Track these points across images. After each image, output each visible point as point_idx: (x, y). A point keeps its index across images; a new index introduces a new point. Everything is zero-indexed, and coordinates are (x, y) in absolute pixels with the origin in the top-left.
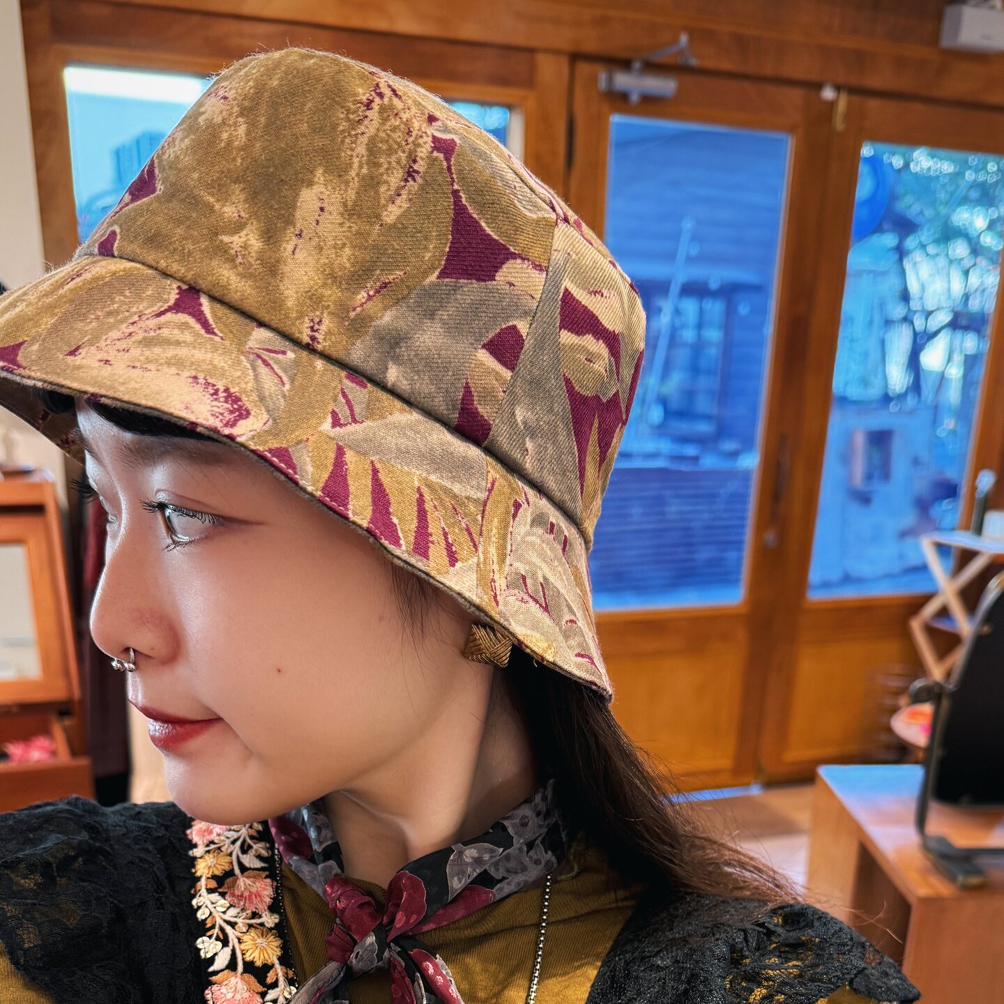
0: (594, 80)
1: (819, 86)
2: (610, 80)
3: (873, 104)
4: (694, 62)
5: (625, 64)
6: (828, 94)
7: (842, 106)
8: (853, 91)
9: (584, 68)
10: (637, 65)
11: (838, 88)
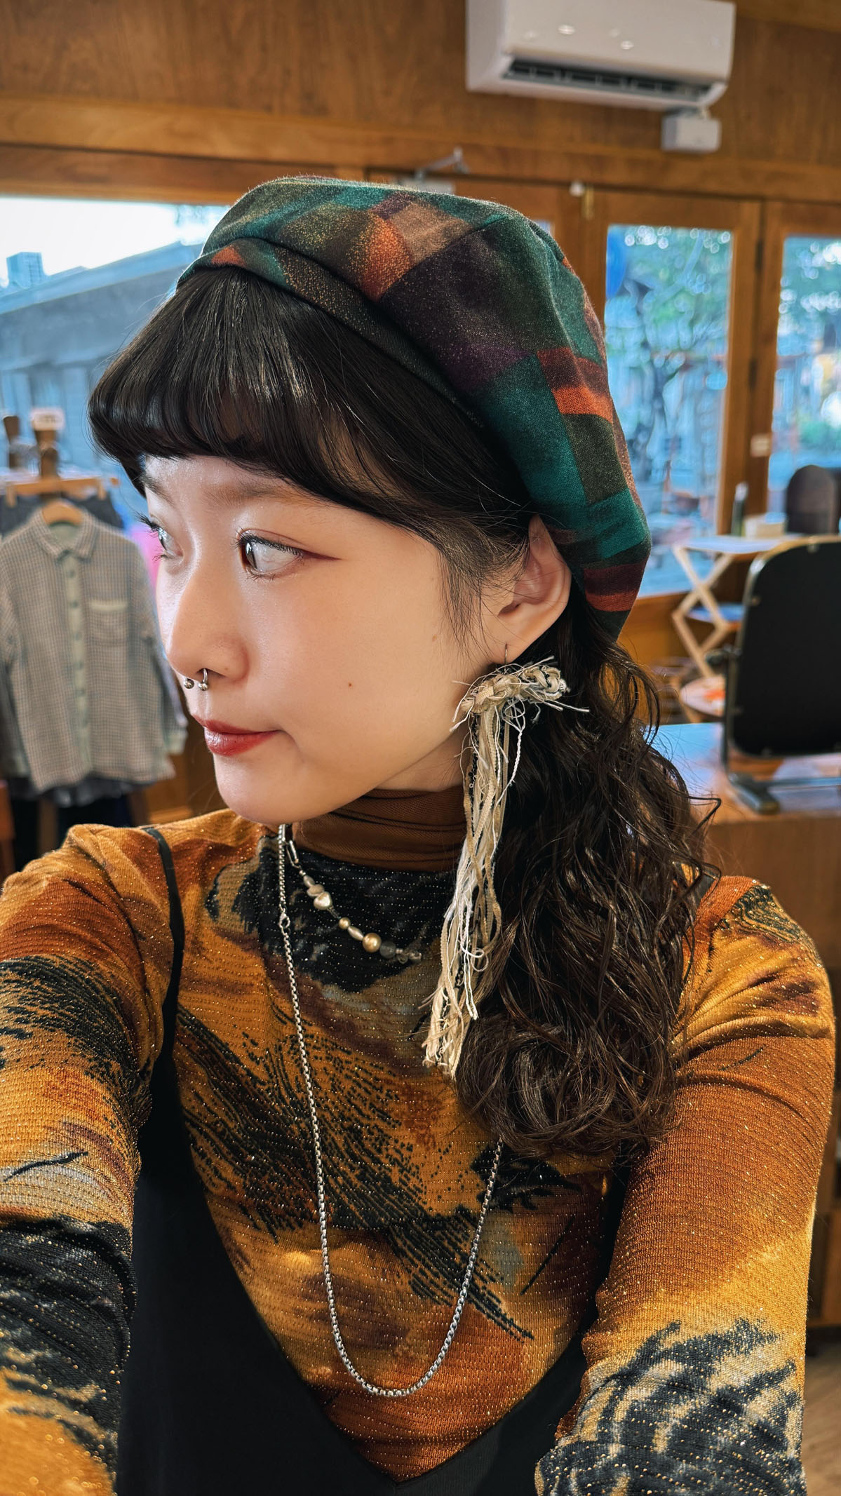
1: (567, 185)
3: (614, 197)
4: (466, 169)
5: (411, 174)
6: (577, 190)
7: (590, 198)
8: (600, 187)
10: (420, 174)
11: (586, 184)
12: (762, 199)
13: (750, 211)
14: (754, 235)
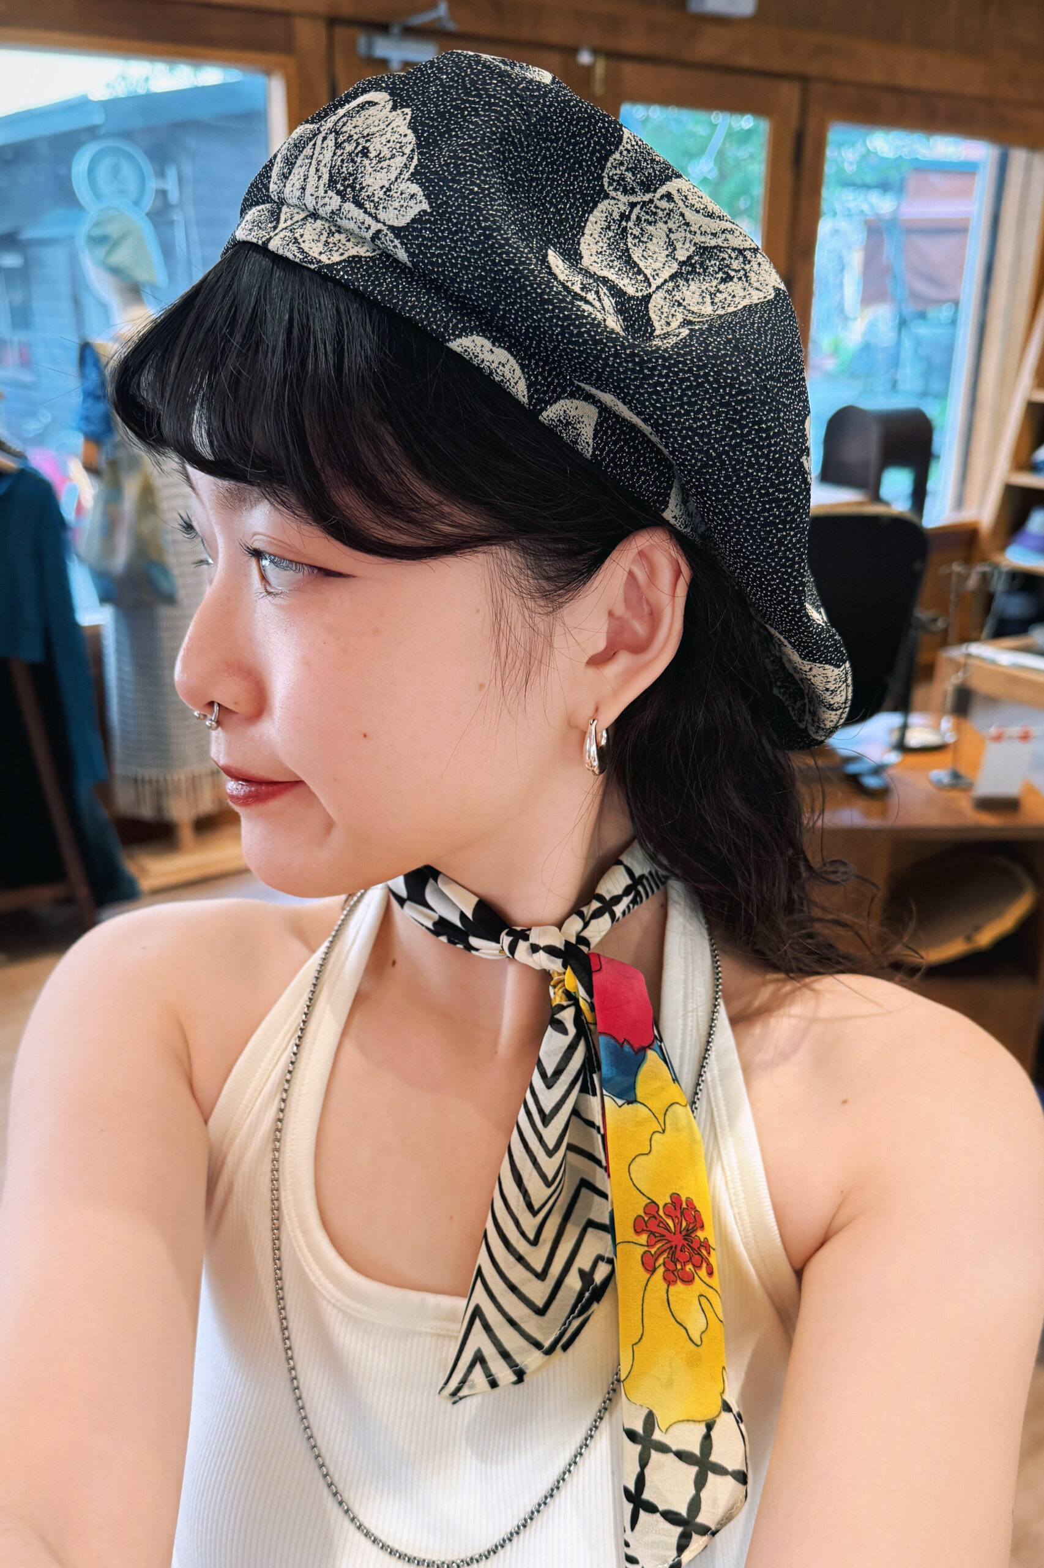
0: (353, 45)
1: (574, 51)
2: (370, 46)
3: (629, 69)
5: (382, 28)
6: (585, 58)
7: (600, 69)
8: (612, 55)
9: (341, 33)
10: (396, 30)
11: (596, 52)
12: (804, 79)
13: (789, 93)
14: (794, 122)
